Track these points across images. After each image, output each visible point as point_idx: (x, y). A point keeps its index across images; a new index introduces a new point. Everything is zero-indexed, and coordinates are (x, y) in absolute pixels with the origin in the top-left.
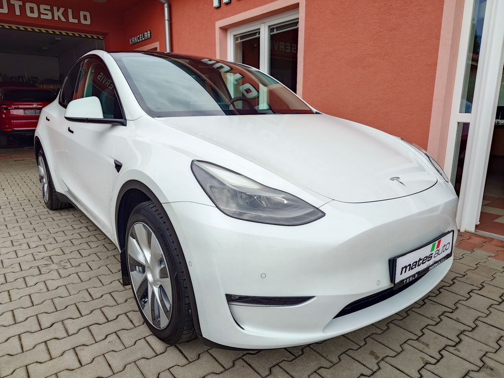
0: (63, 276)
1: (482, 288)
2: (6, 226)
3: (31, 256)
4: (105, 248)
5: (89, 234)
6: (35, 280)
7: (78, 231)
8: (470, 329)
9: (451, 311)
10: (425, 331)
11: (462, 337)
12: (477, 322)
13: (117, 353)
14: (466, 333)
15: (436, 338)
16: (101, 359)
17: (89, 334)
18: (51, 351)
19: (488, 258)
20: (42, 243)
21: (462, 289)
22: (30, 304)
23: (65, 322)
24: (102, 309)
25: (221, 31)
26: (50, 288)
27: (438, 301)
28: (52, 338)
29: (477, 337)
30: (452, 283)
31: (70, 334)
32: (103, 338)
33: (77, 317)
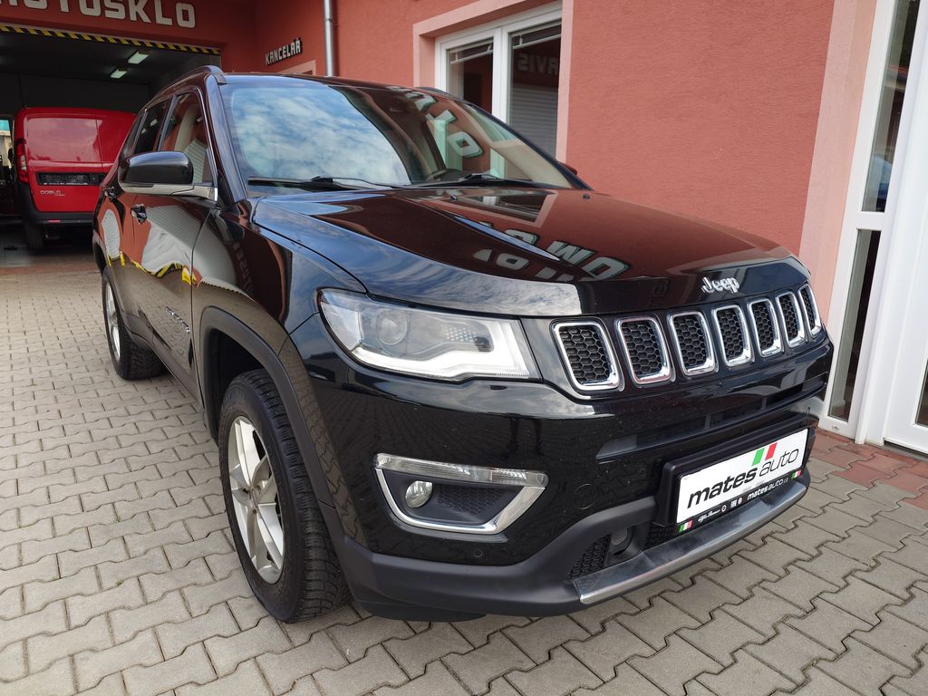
0: (87, 507)
1: (873, 568)
2: (13, 404)
3: (39, 467)
4: (174, 455)
5: (153, 424)
6: (36, 514)
7: (133, 419)
8: (831, 655)
9: (801, 613)
10: (740, 655)
11: (813, 672)
12: (850, 642)
13: (147, 669)
14: (822, 664)
15: (758, 672)
16: (114, 682)
17: (105, 627)
18: (32, 658)
19: (900, 503)
20: (65, 441)
21: (833, 567)
22: (16, 563)
23: (70, 601)
24: (141, 578)
25: (422, 42)
26: (58, 532)
27: (779, 592)
28: (38, 632)
29: (840, 675)
30: (815, 553)
31: (73, 625)
32: (129, 636)
33: (93, 591)
